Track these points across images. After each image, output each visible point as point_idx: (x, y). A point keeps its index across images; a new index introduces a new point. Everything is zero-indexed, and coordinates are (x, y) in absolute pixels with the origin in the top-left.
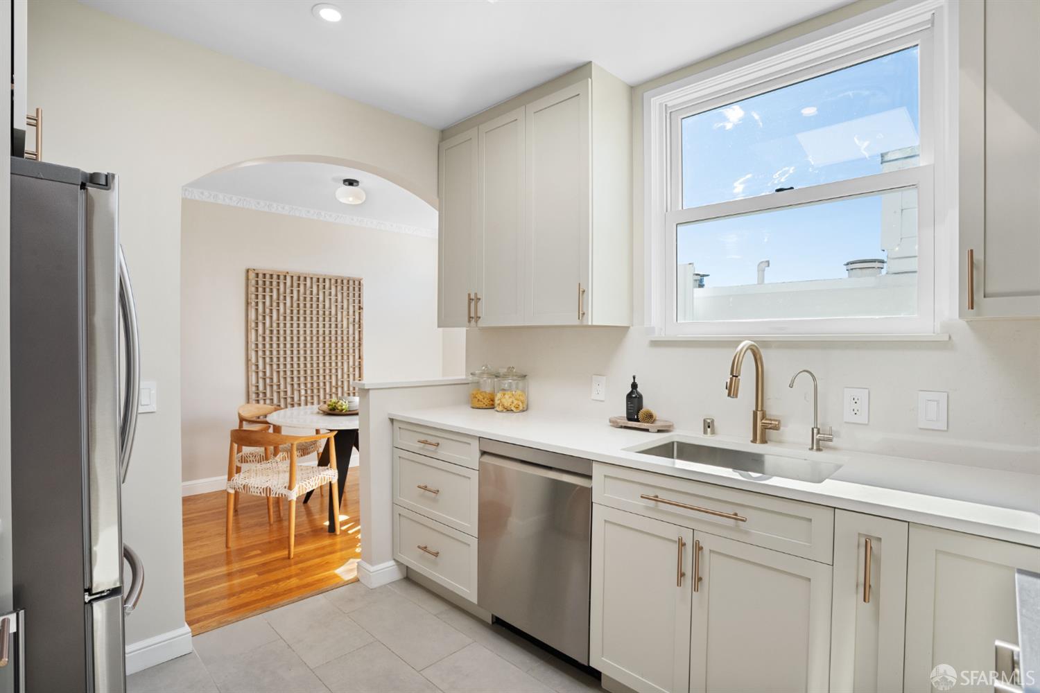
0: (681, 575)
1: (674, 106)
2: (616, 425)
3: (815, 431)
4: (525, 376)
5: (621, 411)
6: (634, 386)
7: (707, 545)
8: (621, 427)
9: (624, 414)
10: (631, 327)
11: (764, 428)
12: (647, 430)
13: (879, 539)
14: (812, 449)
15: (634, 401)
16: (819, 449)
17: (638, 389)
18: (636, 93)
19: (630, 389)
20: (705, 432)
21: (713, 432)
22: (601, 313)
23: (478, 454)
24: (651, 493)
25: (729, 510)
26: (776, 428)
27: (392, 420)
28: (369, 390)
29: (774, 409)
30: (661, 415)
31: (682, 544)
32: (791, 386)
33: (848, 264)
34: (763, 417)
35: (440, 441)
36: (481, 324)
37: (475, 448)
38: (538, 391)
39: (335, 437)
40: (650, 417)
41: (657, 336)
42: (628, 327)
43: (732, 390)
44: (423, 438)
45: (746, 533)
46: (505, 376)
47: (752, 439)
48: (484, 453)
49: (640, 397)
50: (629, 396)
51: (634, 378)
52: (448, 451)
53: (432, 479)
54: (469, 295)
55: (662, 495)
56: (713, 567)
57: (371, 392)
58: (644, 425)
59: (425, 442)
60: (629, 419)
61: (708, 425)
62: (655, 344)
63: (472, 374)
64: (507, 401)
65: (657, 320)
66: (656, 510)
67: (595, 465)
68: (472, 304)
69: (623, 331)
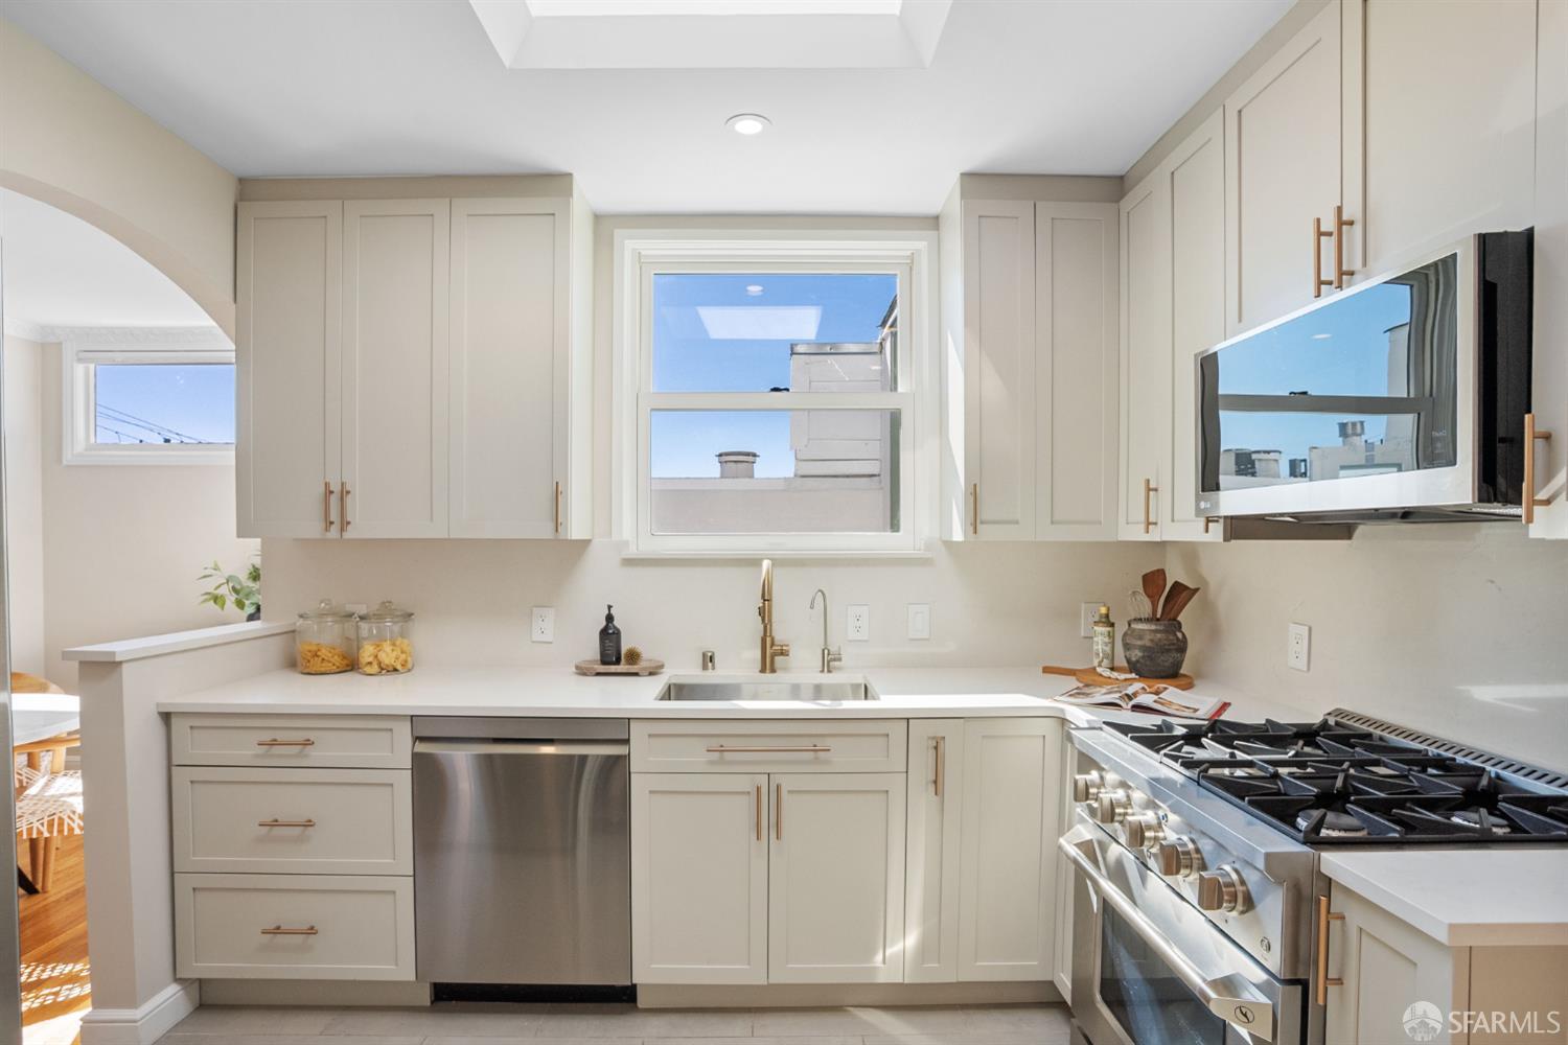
0: (758, 830)
1: (648, 256)
2: (582, 671)
3: (826, 652)
4: (409, 614)
5: (591, 649)
6: (610, 618)
7: (787, 783)
8: (598, 674)
9: (597, 657)
10: (596, 542)
12: (636, 674)
13: (945, 740)
14: (823, 671)
15: (609, 634)
16: (829, 671)
17: (615, 623)
19: (604, 623)
20: (705, 667)
21: (709, 668)
23: (410, 742)
25: (807, 743)
26: (783, 653)
27: (166, 717)
28: (121, 663)
29: (780, 634)
30: (648, 654)
31: (758, 792)
33: (720, 455)
34: (773, 644)
35: (312, 736)
37: (404, 733)
38: (424, 638)
40: (633, 657)
41: (632, 552)
42: (589, 541)
44: (267, 736)
46: (379, 617)
47: (759, 667)
48: (417, 740)
49: (617, 633)
50: (604, 633)
51: (610, 607)
52: (330, 749)
53: (292, 803)
54: (329, 486)
55: (728, 743)
57: (125, 666)
58: (630, 668)
59: (273, 743)
60: (604, 662)
61: (708, 660)
62: (629, 562)
63: (301, 616)
64: (388, 656)
65: (632, 530)
66: (721, 762)
67: (633, 724)
68: (334, 499)
69: (587, 542)
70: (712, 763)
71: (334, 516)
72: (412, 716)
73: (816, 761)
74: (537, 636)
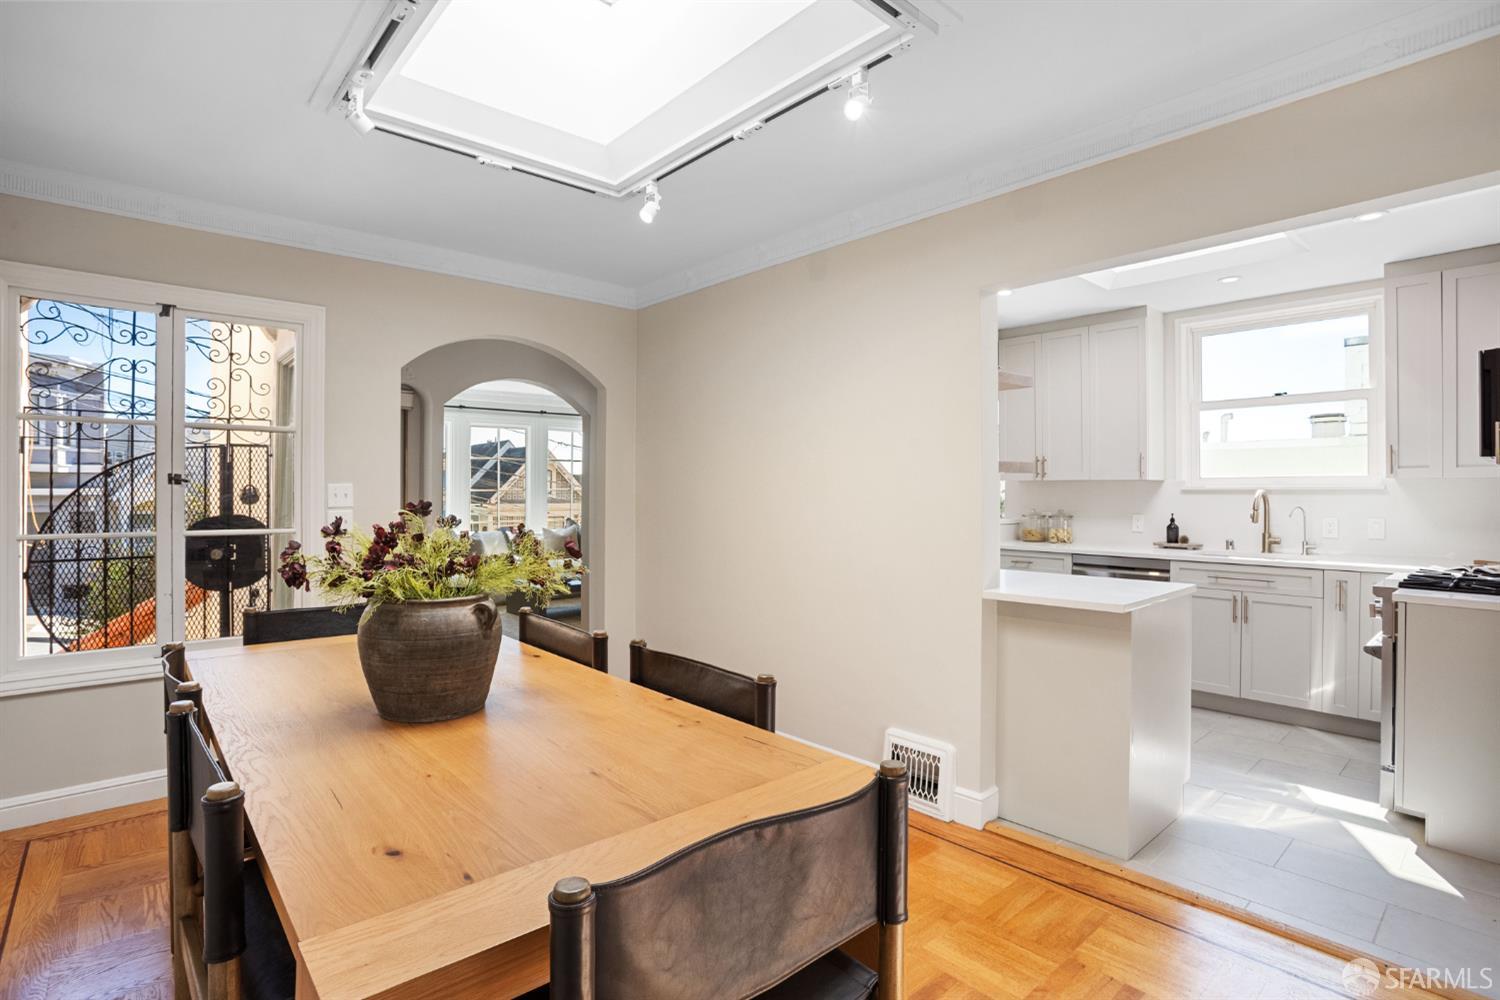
0: (1235, 618)
1: (1194, 328)
2: (1156, 545)
3: (1305, 543)
4: (1071, 517)
5: (1163, 538)
6: (1172, 520)
7: (1251, 598)
8: (1166, 547)
9: (1166, 540)
10: (1166, 481)
11: (1269, 544)
12: (1186, 549)
13: (1346, 582)
14: (1302, 551)
15: (1173, 530)
16: (1307, 554)
17: (1175, 523)
18: (1169, 319)
19: (1169, 523)
20: (1227, 548)
21: (1233, 548)
22: (1156, 472)
23: (1071, 565)
24: (1212, 574)
25: (1264, 578)
26: (1278, 543)
29: (1275, 532)
30: (1194, 539)
31: (1235, 600)
32: (1290, 516)
33: (1312, 417)
34: (1270, 536)
35: (1031, 560)
36: (1048, 478)
37: (1069, 561)
40: (1185, 540)
41: (1189, 486)
42: (1162, 482)
43: (1254, 519)
44: (1015, 559)
45: (1274, 588)
46: (1057, 517)
47: (1262, 551)
48: (1075, 564)
49: (1177, 528)
50: (1169, 528)
51: (1172, 515)
52: (1041, 566)
55: (1221, 575)
56: (1253, 610)
58: (1184, 545)
59: (1016, 562)
60: (1169, 542)
61: (1230, 544)
62: (1185, 492)
63: (1024, 517)
64: (1062, 535)
65: (1188, 475)
66: (1216, 584)
67: (1172, 563)
68: (1039, 463)
69: (1160, 483)
70: (1211, 583)
71: (1039, 471)
72: (1073, 554)
73: (1269, 588)
74: (1134, 529)
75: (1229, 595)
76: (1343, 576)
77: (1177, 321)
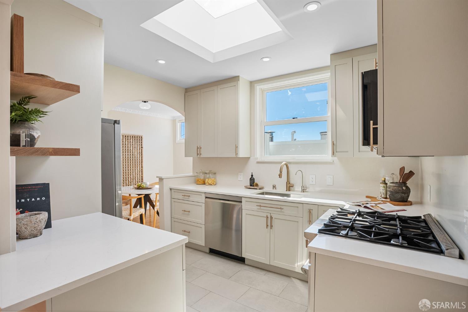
0: (267, 226)
1: (263, 89)
2: (246, 187)
3: (302, 187)
4: (215, 173)
5: (248, 183)
6: (252, 176)
7: (274, 216)
8: (248, 188)
9: (249, 185)
10: (251, 158)
11: (290, 187)
12: (256, 189)
13: (312, 210)
14: (302, 192)
15: (252, 180)
16: (303, 192)
17: (253, 177)
18: (252, 84)
19: (251, 177)
20: (273, 189)
21: (275, 189)
22: (242, 153)
23: (204, 198)
24: (259, 204)
25: (279, 207)
26: (292, 186)
27: (171, 189)
28: (163, 179)
29: (292, 182)
30: (260, 185)
31: (267, 217)
32: (296, 175)
33: (321, 133)
34: (289, 184)
35: (190, 195)
36: (202, 156)
37: (204, 196)
38: (219, 178)
39: (144, 197)
40: (257, 185)
41: (259, 160)
42: (250, 157)
43: (280, 176)
44: (184, 194)
45: (283, 212)
46: (209, 173)
47: (286, 190)
48: (206, 198)
49: (254, 179)
50: (251, 179)
51: (252, 173)
52: (193, 198)
53: (187, 207)
54: (197, 147)
55: (262, 205)
56: (275, 222)
57: (164, 179)
58: (256, 187)
59: (185, 196)
60: (251, 186)
61: (274, 187)
62: (258, 163)
63: (197, 173)
64: (210, 182)
65: (259, 155)
66: (260, 209)
67: (243, 198)
68: (199, 149)
69: (248, 159)
70: (258, 209)
72: (205, 193)
73: (281, 212)
74: (239, 179)
75: (265, 215)
76: (311, 207)
77: (255, 85)
